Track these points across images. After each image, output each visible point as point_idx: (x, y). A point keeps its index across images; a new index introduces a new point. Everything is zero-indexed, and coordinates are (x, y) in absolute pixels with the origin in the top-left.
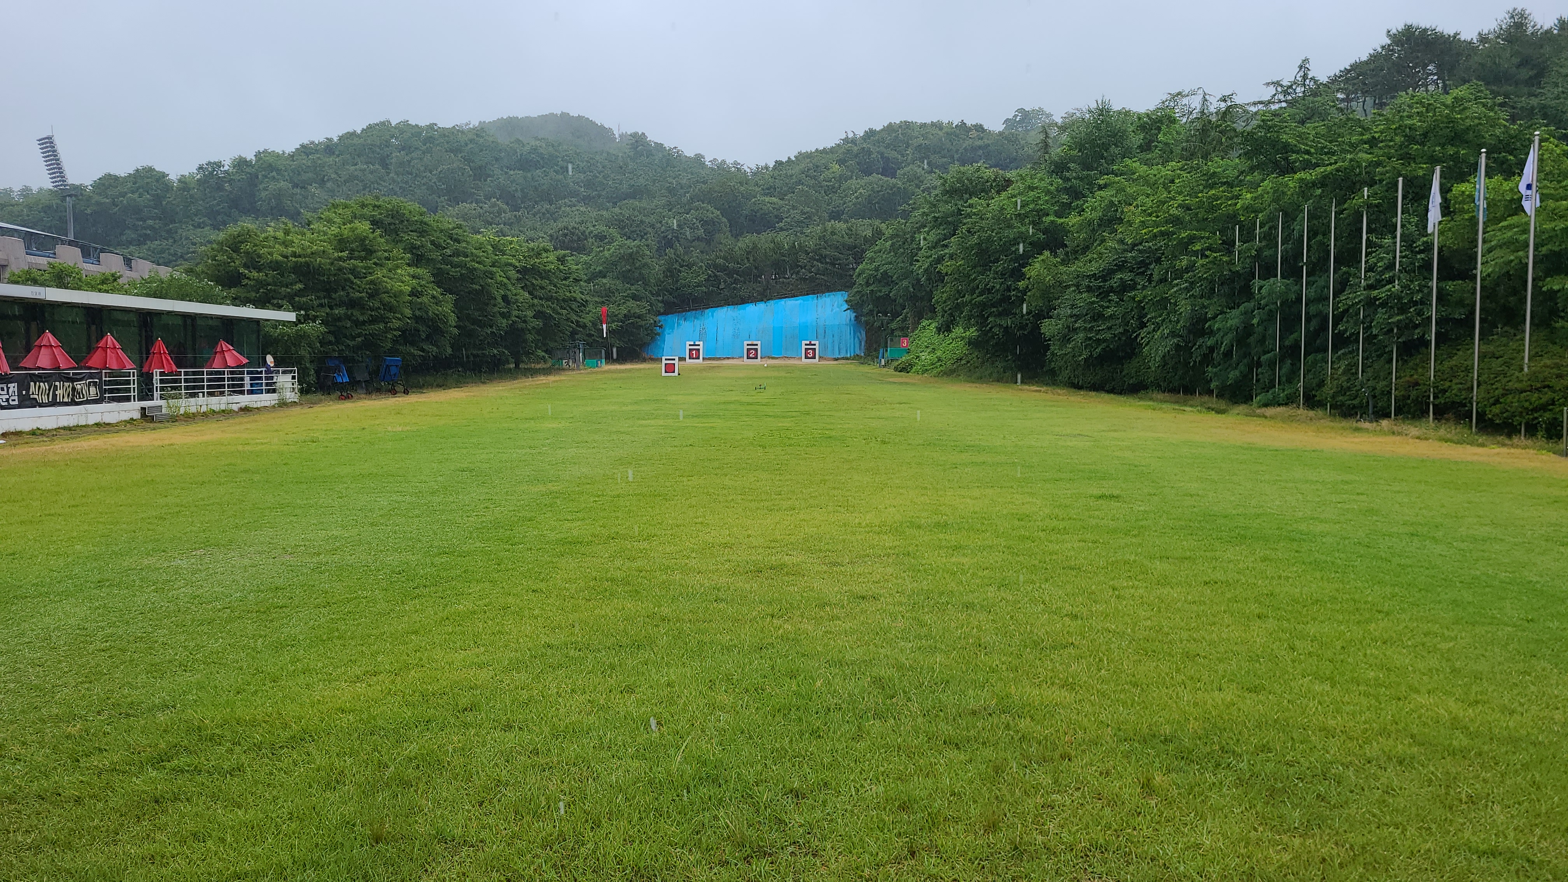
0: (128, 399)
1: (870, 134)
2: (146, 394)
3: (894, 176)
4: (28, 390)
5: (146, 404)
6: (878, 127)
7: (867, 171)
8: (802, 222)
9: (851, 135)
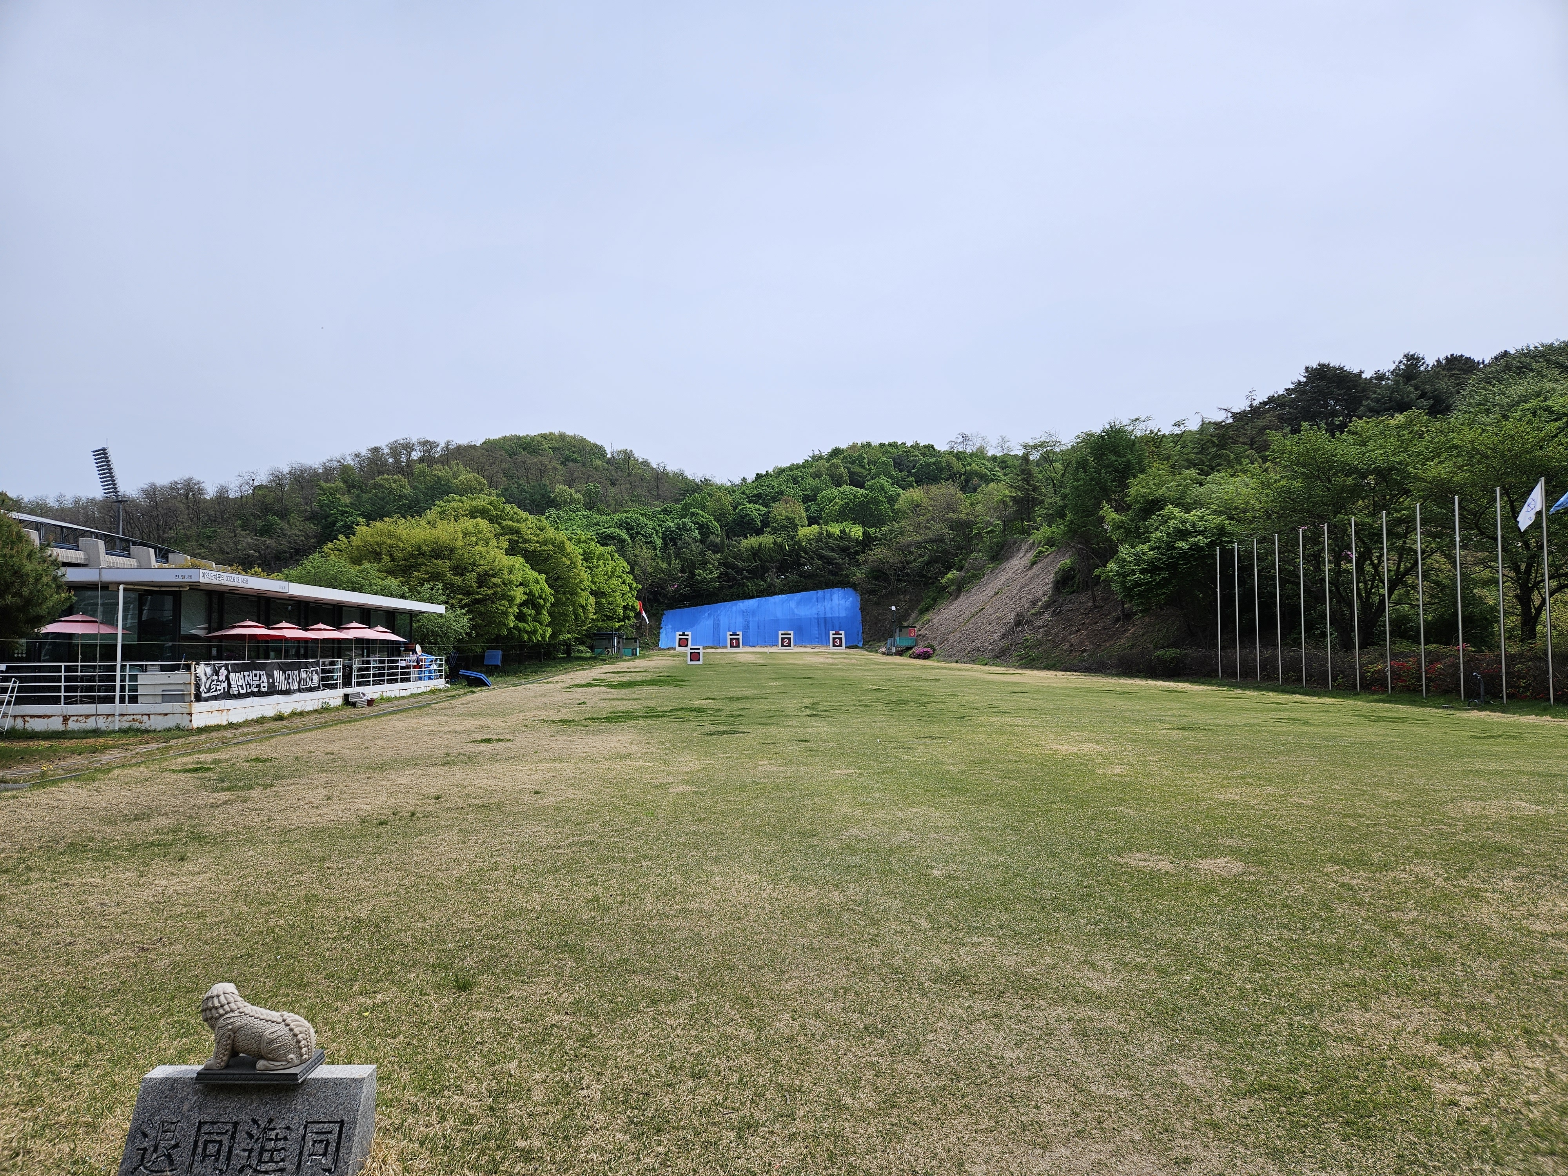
0: (334, 687)
1: (836, 452)
2: (347, 683)
3: (862, 486)
4: (273, 677)
5: (348, 690)
6: (843, 446)
7: (838, 482)
8: (787, 527)
9: (817, 453)
